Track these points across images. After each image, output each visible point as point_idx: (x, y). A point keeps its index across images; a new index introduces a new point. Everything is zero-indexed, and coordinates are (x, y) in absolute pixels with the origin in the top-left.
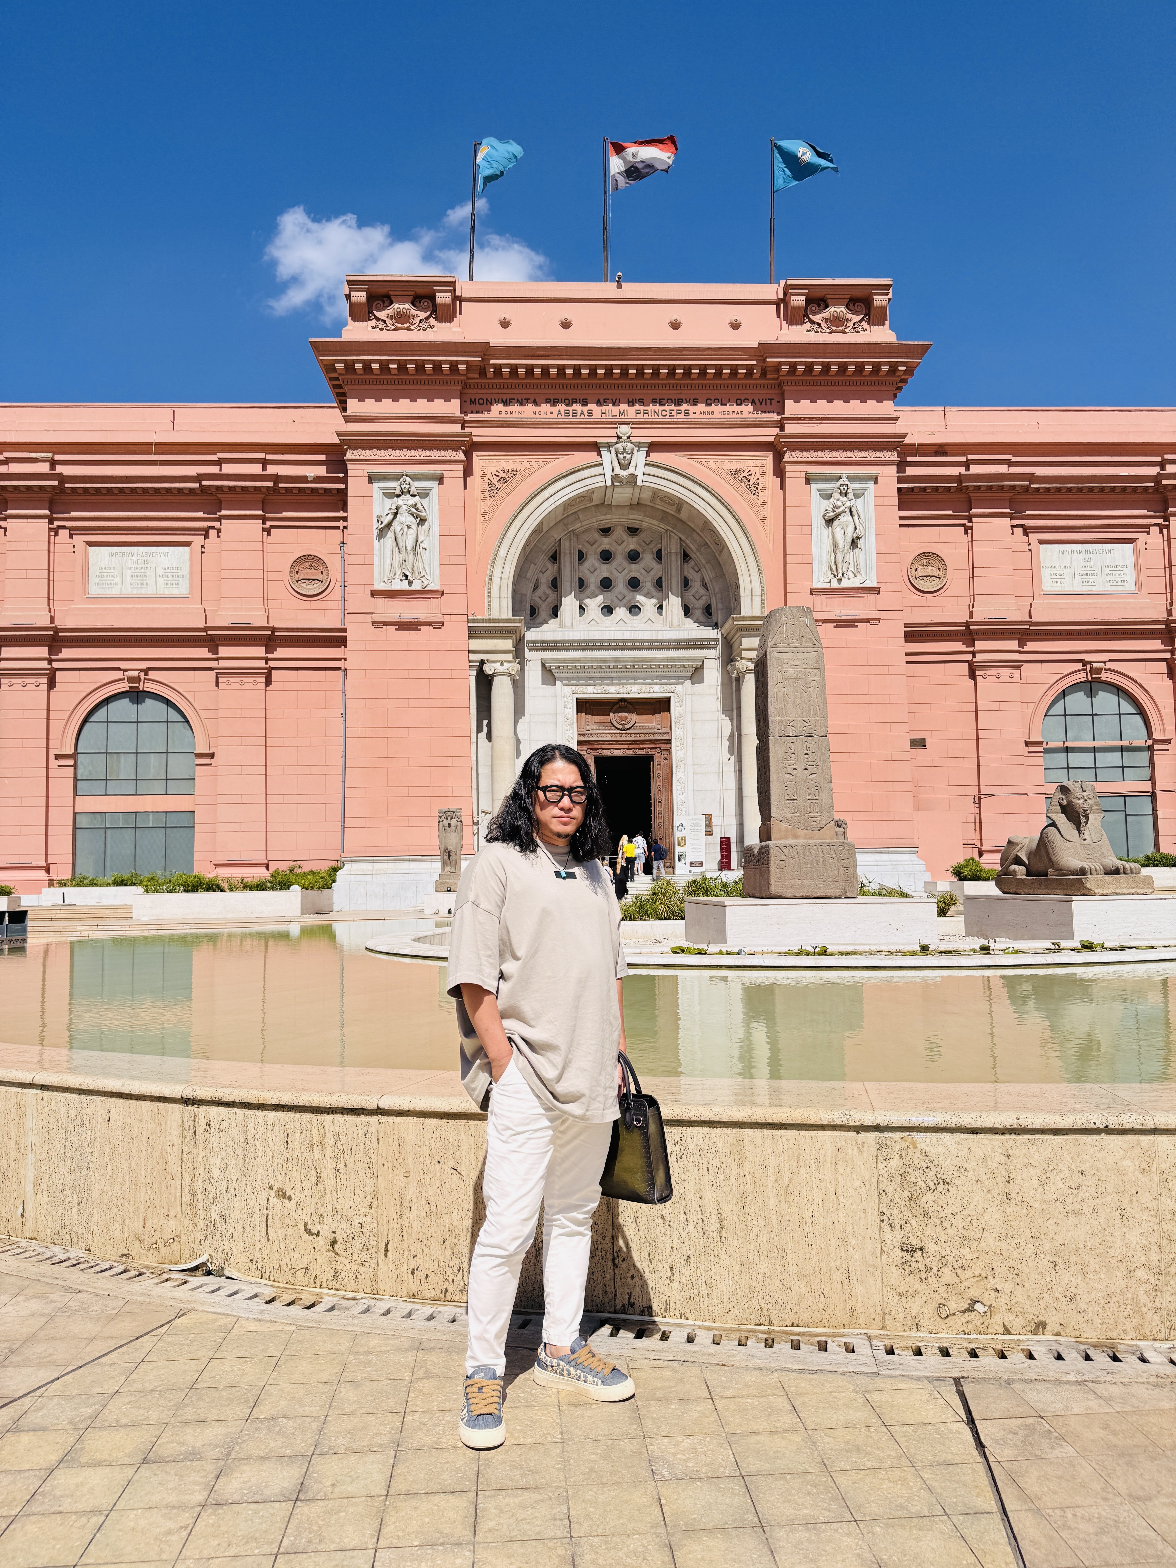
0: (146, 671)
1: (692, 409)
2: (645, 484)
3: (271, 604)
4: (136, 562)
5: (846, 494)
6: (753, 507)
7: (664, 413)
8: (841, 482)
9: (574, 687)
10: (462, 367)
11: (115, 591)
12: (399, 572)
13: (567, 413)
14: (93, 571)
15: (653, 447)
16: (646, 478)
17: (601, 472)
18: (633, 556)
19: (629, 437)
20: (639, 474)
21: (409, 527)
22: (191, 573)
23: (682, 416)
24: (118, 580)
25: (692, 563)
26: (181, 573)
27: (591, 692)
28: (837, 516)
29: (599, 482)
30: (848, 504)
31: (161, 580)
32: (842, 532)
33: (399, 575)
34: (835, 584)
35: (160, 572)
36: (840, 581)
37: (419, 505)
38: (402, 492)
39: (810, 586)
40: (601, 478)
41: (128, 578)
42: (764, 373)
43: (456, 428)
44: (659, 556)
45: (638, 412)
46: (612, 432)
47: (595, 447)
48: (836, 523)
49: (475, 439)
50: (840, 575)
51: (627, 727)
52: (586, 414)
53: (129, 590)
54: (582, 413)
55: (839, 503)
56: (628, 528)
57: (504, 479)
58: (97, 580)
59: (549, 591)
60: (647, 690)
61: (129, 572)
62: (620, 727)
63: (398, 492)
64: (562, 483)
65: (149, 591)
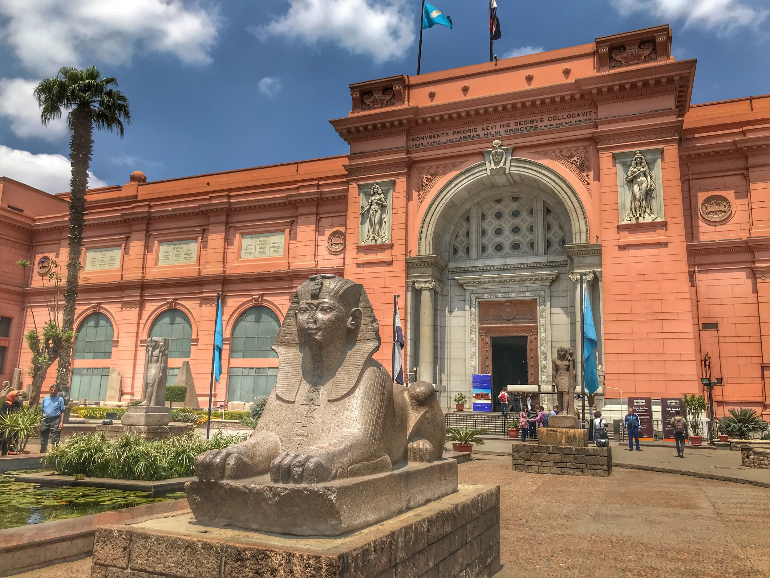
0: (263, 295)
1: (539, 124)
2: (511, 172)
3: (319, 258)
4: (261, 241)
5: (641, 163)
6: (581, 178)
7: (522, 129)
8: (637, 156)
9: (476, 295)
10: (405, 122)
11: (251, 257)
12: (372, 236)
13: (465, 137)
14: (244, 247)
15: (515, 149)
16: (512, 168)
17: (485, 168)
18: (516, 214)
19: (500, 146)
20: (507, 167)
21: (376, 211)
22: (285, 244)
23: (534, 128)
24: (253, 251)
25: (552, 215)
26: (280, 245)
27: (487, 297)
28: (635, 178)
29: (483, 174)
30: (642, 169)
31: (272, 249)
32: (639, 188)
33: (371, 238)
34: (634, 221)
35: (272, 245)
36: (637, 218)
37: (383, 199)
38: (374, 192)
39: (617, 224)
40: (485, 172)
41: (258, 250)
42: (582, 96)
43: (404, 155)
44: (531, 212)
45: (506, 131)
46: (488, 145)
47: (481, 154)
48: (634, 182)
49: (414, 159)
50: (638, 215)
51: (511, 318)
52: (476, 136)
53: (258, 256)
54: (474, 136)
55: (636, 170)
56: (513, 198)
57: (430, 179)
58: (245, 252)
59: (464, 239)
60: (522, 295)
61: (258, 247)
62: (506, 318)
63: (372, 193)
64: (463, 177)
65: (266, 256)
